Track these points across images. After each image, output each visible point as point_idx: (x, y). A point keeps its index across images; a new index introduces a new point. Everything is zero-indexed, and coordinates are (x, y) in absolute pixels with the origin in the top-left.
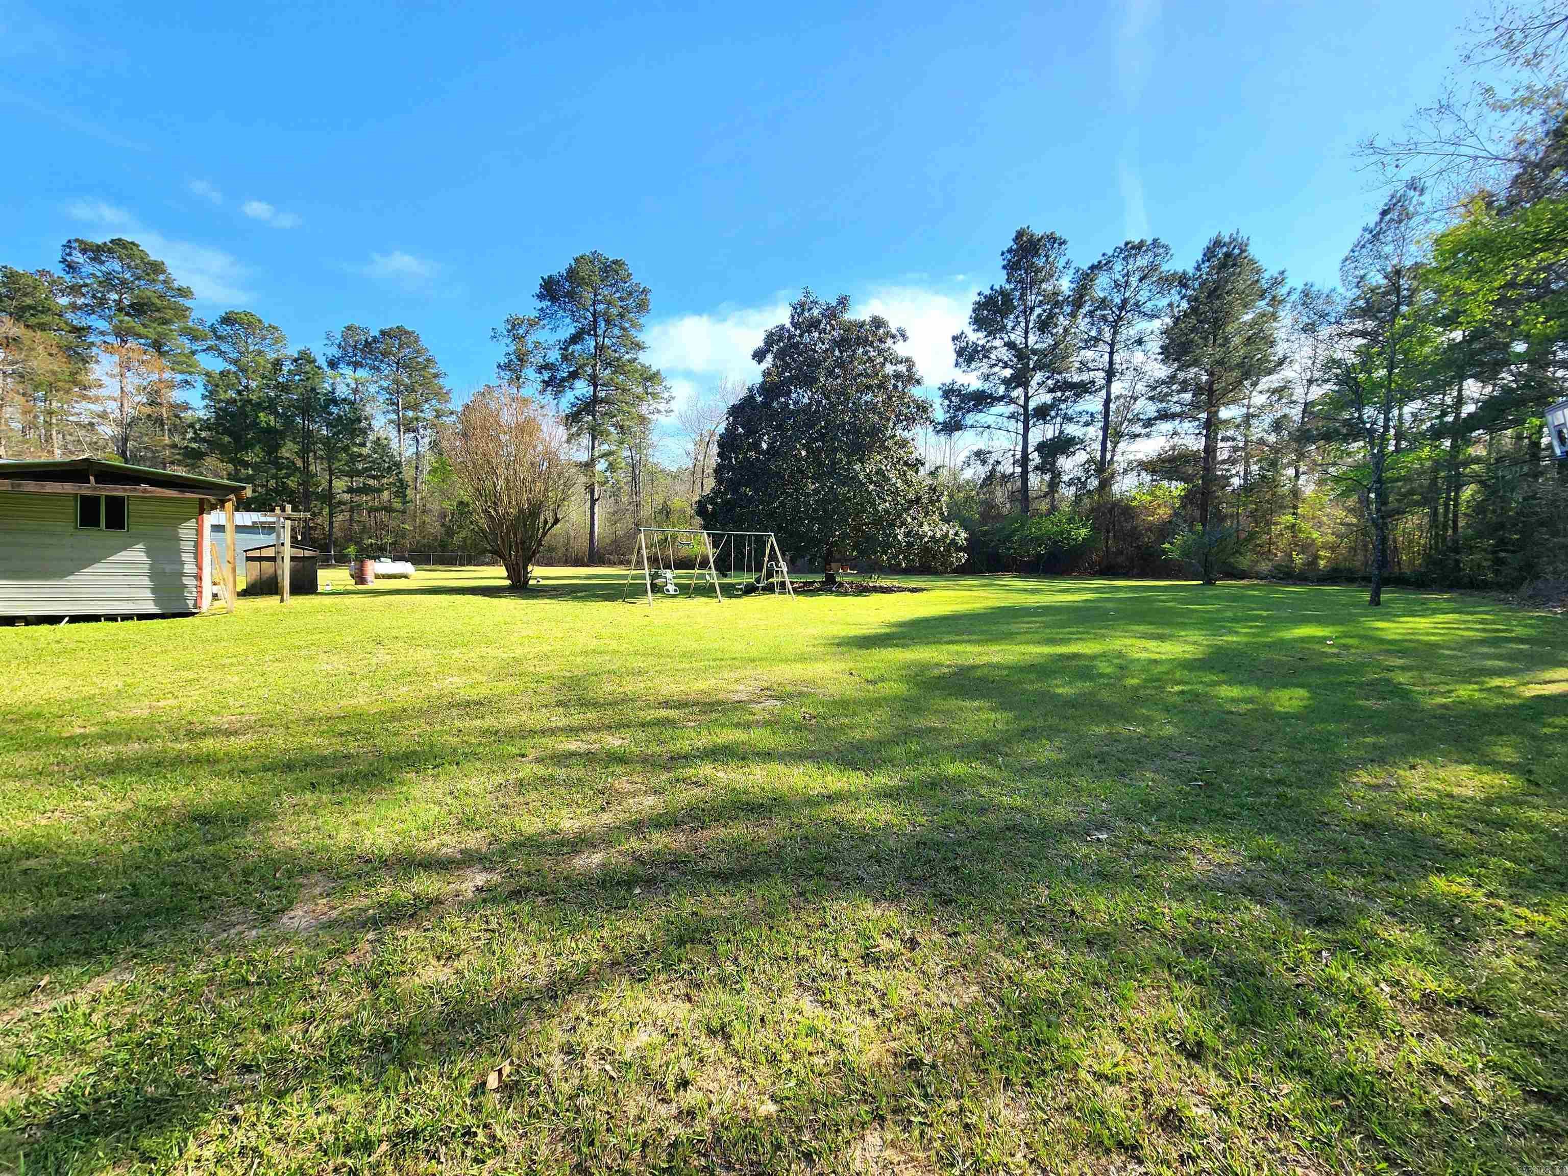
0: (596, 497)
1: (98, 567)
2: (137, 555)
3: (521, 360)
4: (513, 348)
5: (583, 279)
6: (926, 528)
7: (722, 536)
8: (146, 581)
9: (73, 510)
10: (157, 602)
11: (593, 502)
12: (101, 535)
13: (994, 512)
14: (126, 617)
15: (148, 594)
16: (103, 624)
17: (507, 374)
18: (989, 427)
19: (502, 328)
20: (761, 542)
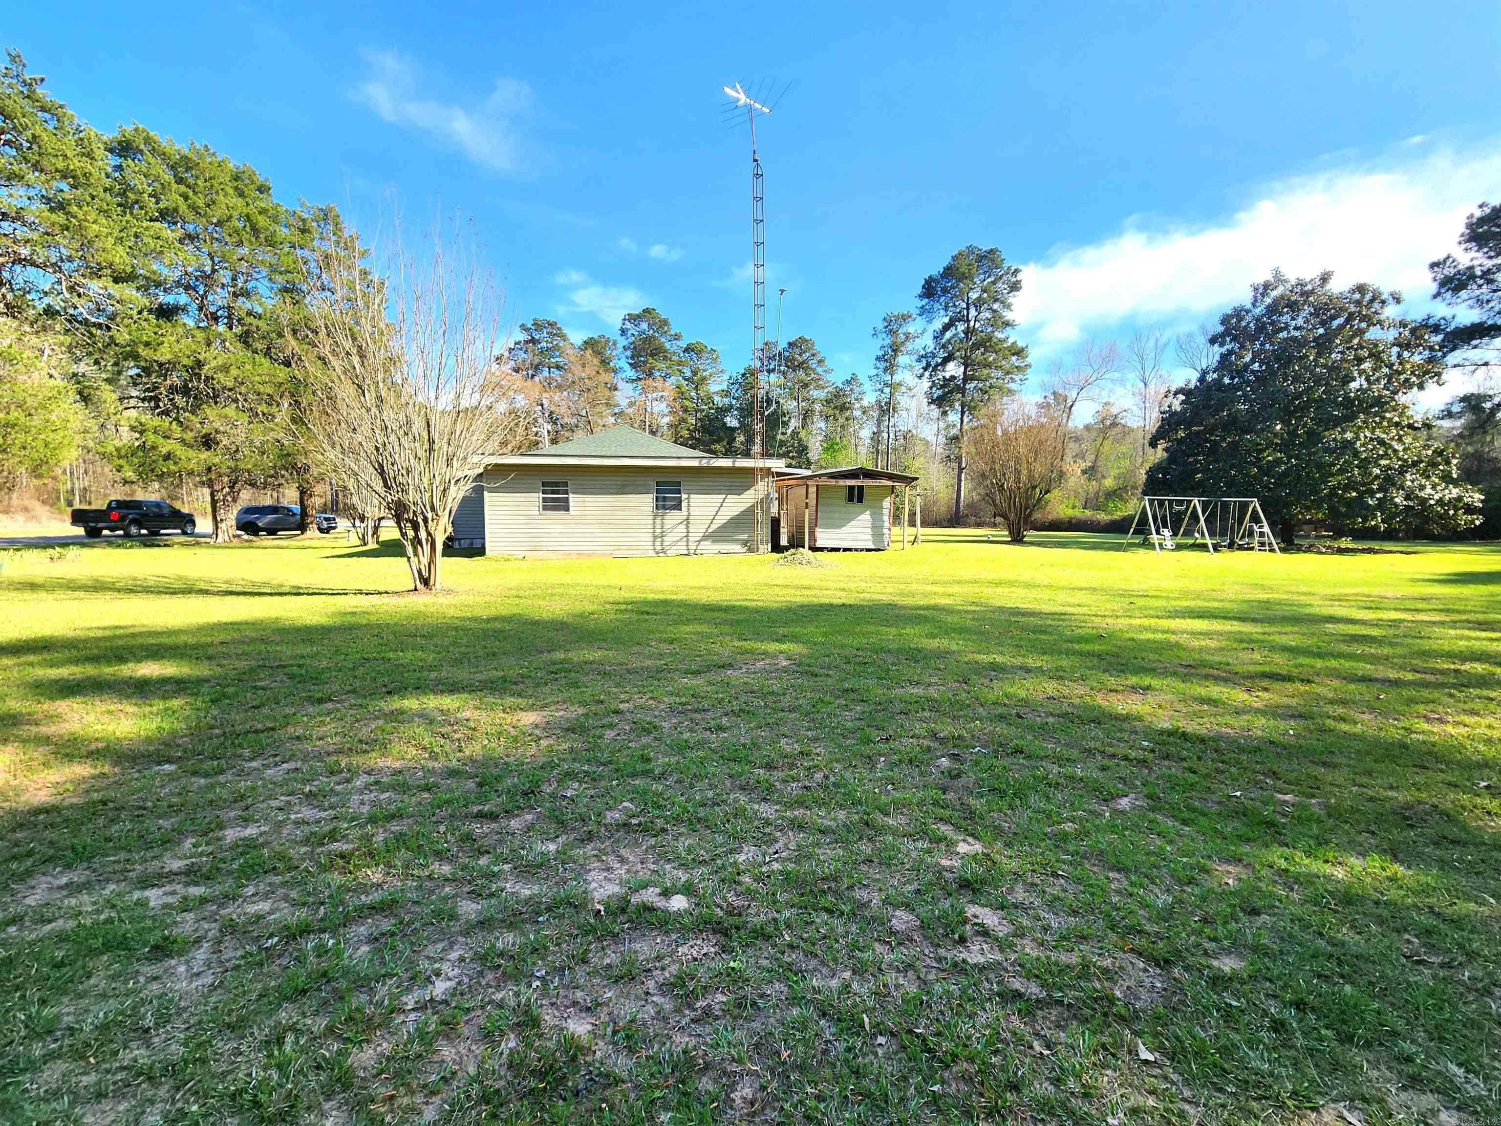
0: (964, 465)
1: (853, 523)
2: (866, 517)
3: (894, 351)
4: (888, 341)
5: (964, 274)
6: (1429, 490)
7: (1211, 502)
8: (869, 531)
9: (844, 494)
10: (874, 542)
11: (961, 470)
12: (855, 507)
13: (1486, 467)
14: (862, 550)
15: (870, 537)
16: (841, 553)
17: (882, 365)
18: (1486, 364)
19: (881, 325)
20: (1244, 506)
